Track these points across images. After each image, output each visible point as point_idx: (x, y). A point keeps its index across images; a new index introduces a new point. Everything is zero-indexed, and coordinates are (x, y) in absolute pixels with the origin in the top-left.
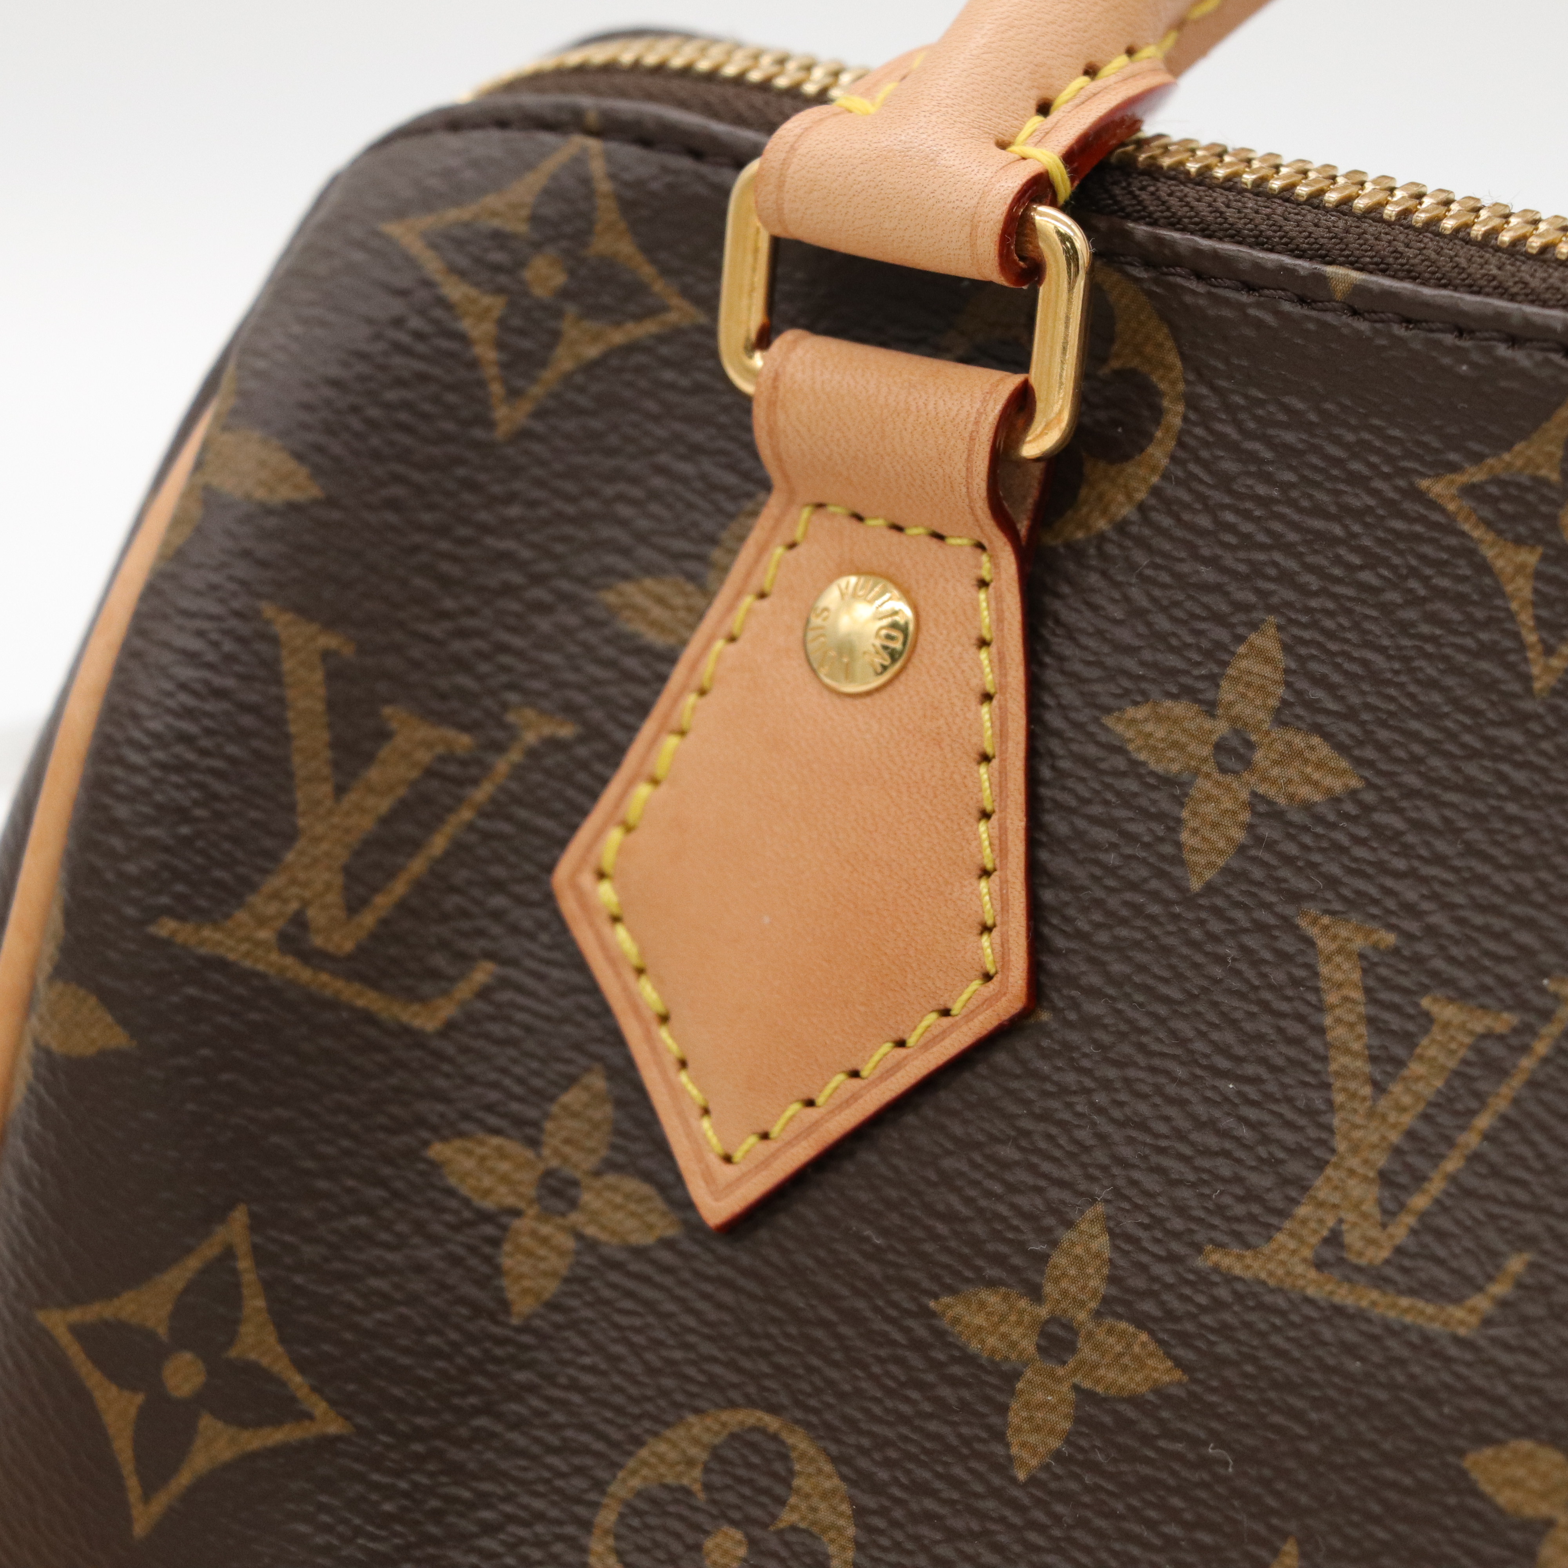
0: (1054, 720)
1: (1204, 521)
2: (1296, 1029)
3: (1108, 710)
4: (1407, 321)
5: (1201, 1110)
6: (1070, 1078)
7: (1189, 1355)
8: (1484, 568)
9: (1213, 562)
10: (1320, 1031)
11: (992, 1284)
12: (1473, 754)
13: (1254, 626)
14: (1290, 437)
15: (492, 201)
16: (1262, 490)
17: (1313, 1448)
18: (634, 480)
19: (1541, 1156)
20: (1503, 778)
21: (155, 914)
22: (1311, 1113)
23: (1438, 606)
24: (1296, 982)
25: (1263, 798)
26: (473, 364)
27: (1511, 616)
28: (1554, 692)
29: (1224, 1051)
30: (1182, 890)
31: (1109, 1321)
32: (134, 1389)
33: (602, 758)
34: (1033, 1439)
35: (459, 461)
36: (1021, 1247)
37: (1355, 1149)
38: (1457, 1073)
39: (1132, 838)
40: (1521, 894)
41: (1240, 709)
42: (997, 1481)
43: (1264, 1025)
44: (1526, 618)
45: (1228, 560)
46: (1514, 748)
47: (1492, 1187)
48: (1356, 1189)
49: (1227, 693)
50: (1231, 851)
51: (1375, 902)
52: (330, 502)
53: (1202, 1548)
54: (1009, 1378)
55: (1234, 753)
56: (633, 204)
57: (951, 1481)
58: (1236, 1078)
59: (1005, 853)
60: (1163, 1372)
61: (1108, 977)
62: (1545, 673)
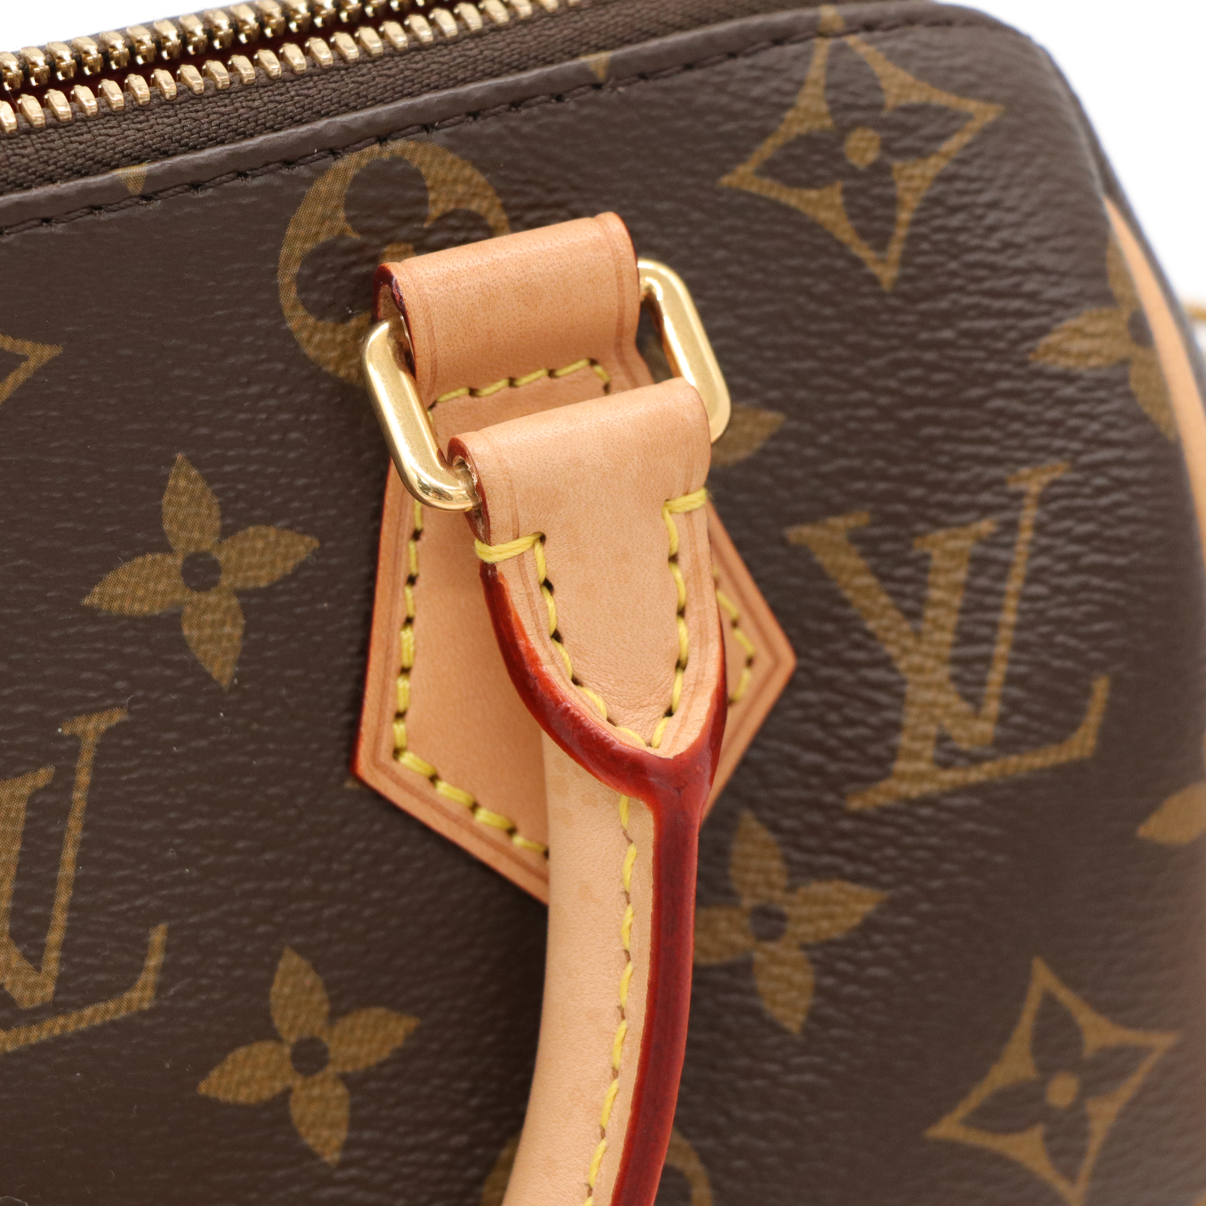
17: (75, 1152)
19: (129, 852)
47: (109, 894)
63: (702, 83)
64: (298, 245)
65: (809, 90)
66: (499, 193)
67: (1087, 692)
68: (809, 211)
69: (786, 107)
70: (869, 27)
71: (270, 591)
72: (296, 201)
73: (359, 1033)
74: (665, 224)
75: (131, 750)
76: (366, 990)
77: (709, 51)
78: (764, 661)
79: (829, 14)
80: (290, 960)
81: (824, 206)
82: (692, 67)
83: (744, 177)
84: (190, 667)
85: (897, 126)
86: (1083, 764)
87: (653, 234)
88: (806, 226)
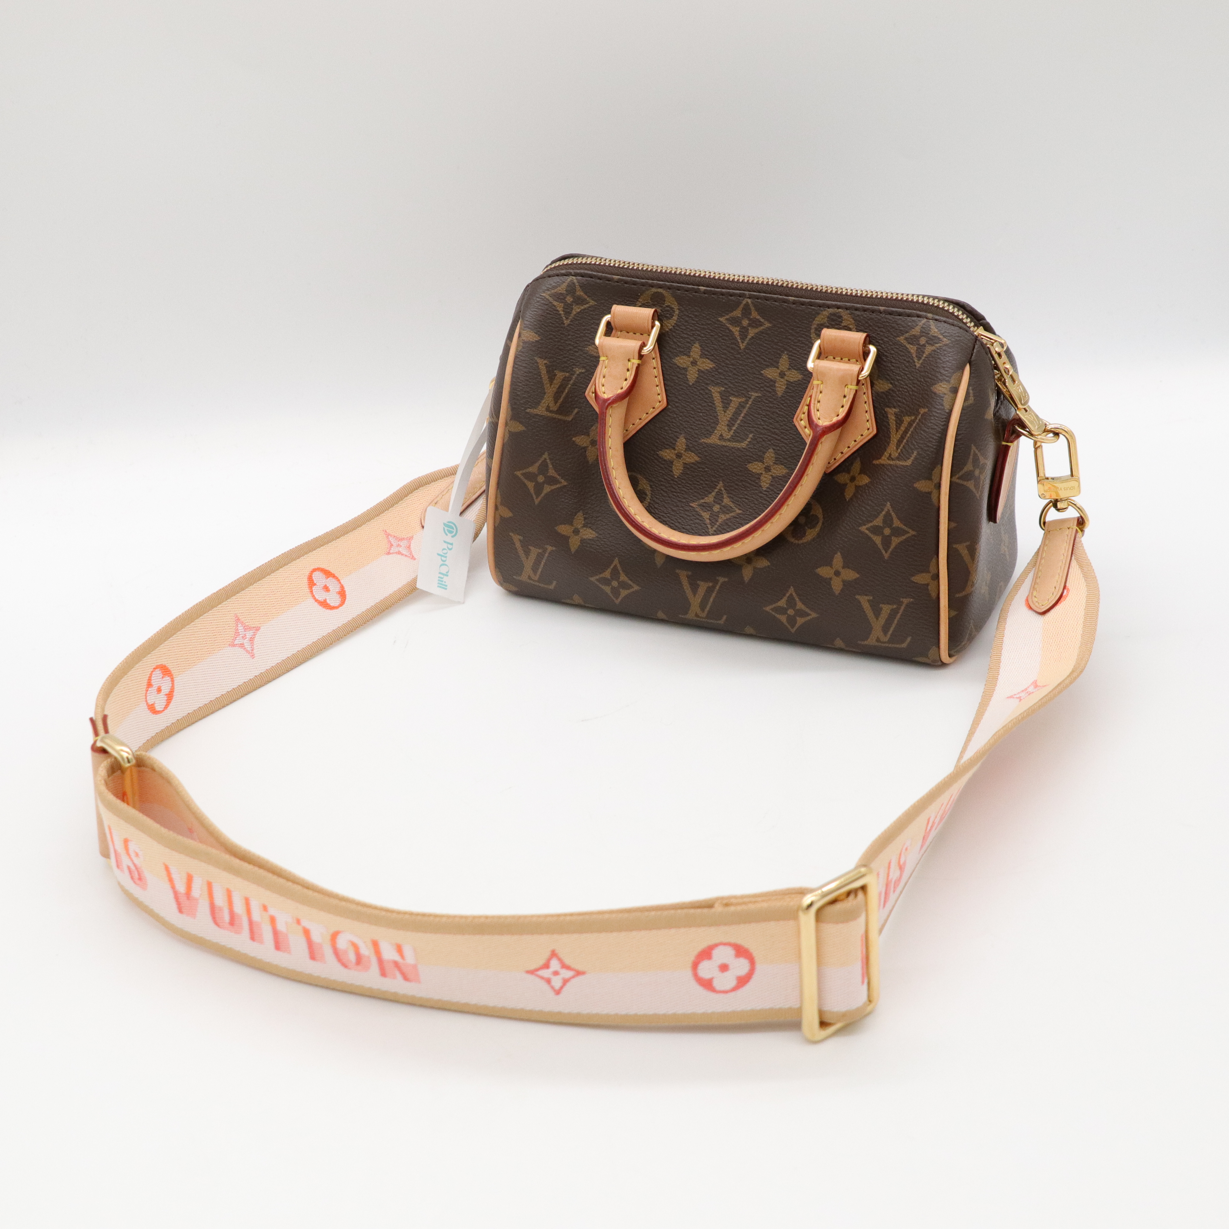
0: (664, 361)
1: (684, 328)
2: (710, 404)
3: (673, 358)
4: (713, 294)
5: (697, 418)
6: (675, 416)
7: (701, 456)
8: (730, 331)
9: (686, 334)
10: (714, 404)
11: (667, 449)
12: (733, 359)
13: (695, 343)
15: (559, 288)
16: (693, 322)
17: (723, 467)
18: (588, 330)
19: (752, 419)
20: (738, 363)
21: (526, 409)
22: (715, 417)
23: (724, 337)
24: (709, 397)
25: (700, 369)
26: (560, 315)
27: (736, 338)
28: (744, 349)
29: (700, 409)
30: (689, 385)
31: (687, 452)
32: (533, 482)
33: (590, 374)
34: (677, 471)
35: (559, 330)
36: (671, 442)
37: (723, 421)
39: (679, 378)
40: (743, 380)
41: (694, 356)
42: (672, 478)
43: (705, 404)
44: (738, 338)
45: (689, 333)
46: (739, 358)
47: (746, 425)
49: (691, 354)
50: (695, 378)
51: (720, 383)
52: (542, 340)
53: (706, 484)
54: (672, 462)
55: (694, 363)
56: (583, 286)
57: (665, 479)
58: (702, 413)
59: (660, 383)
60: (697, 459)
61: (679, 400)
62: (742, 346)
63: (900, 319)
65: (918, 327)
66: (856, 325)
67: (913, 453)
68: (910, 349)
69: (913, 328)
70: (936, 320)
71: (792, 383)
72: (818, 314)
73: (778, 469)
74: (884, 342)
75: (759, 401)
76: (781, 461)
77: (904, 314)
78: (871, 430)
79: (930, 315)
80: (771, 450)
81: (913, 349)
82: (900, 316)
83: (901, 339)
84: (774, 391)
85: (931, 339)
86: (909, 467)
87: (882, 344)
88: (909, 352)
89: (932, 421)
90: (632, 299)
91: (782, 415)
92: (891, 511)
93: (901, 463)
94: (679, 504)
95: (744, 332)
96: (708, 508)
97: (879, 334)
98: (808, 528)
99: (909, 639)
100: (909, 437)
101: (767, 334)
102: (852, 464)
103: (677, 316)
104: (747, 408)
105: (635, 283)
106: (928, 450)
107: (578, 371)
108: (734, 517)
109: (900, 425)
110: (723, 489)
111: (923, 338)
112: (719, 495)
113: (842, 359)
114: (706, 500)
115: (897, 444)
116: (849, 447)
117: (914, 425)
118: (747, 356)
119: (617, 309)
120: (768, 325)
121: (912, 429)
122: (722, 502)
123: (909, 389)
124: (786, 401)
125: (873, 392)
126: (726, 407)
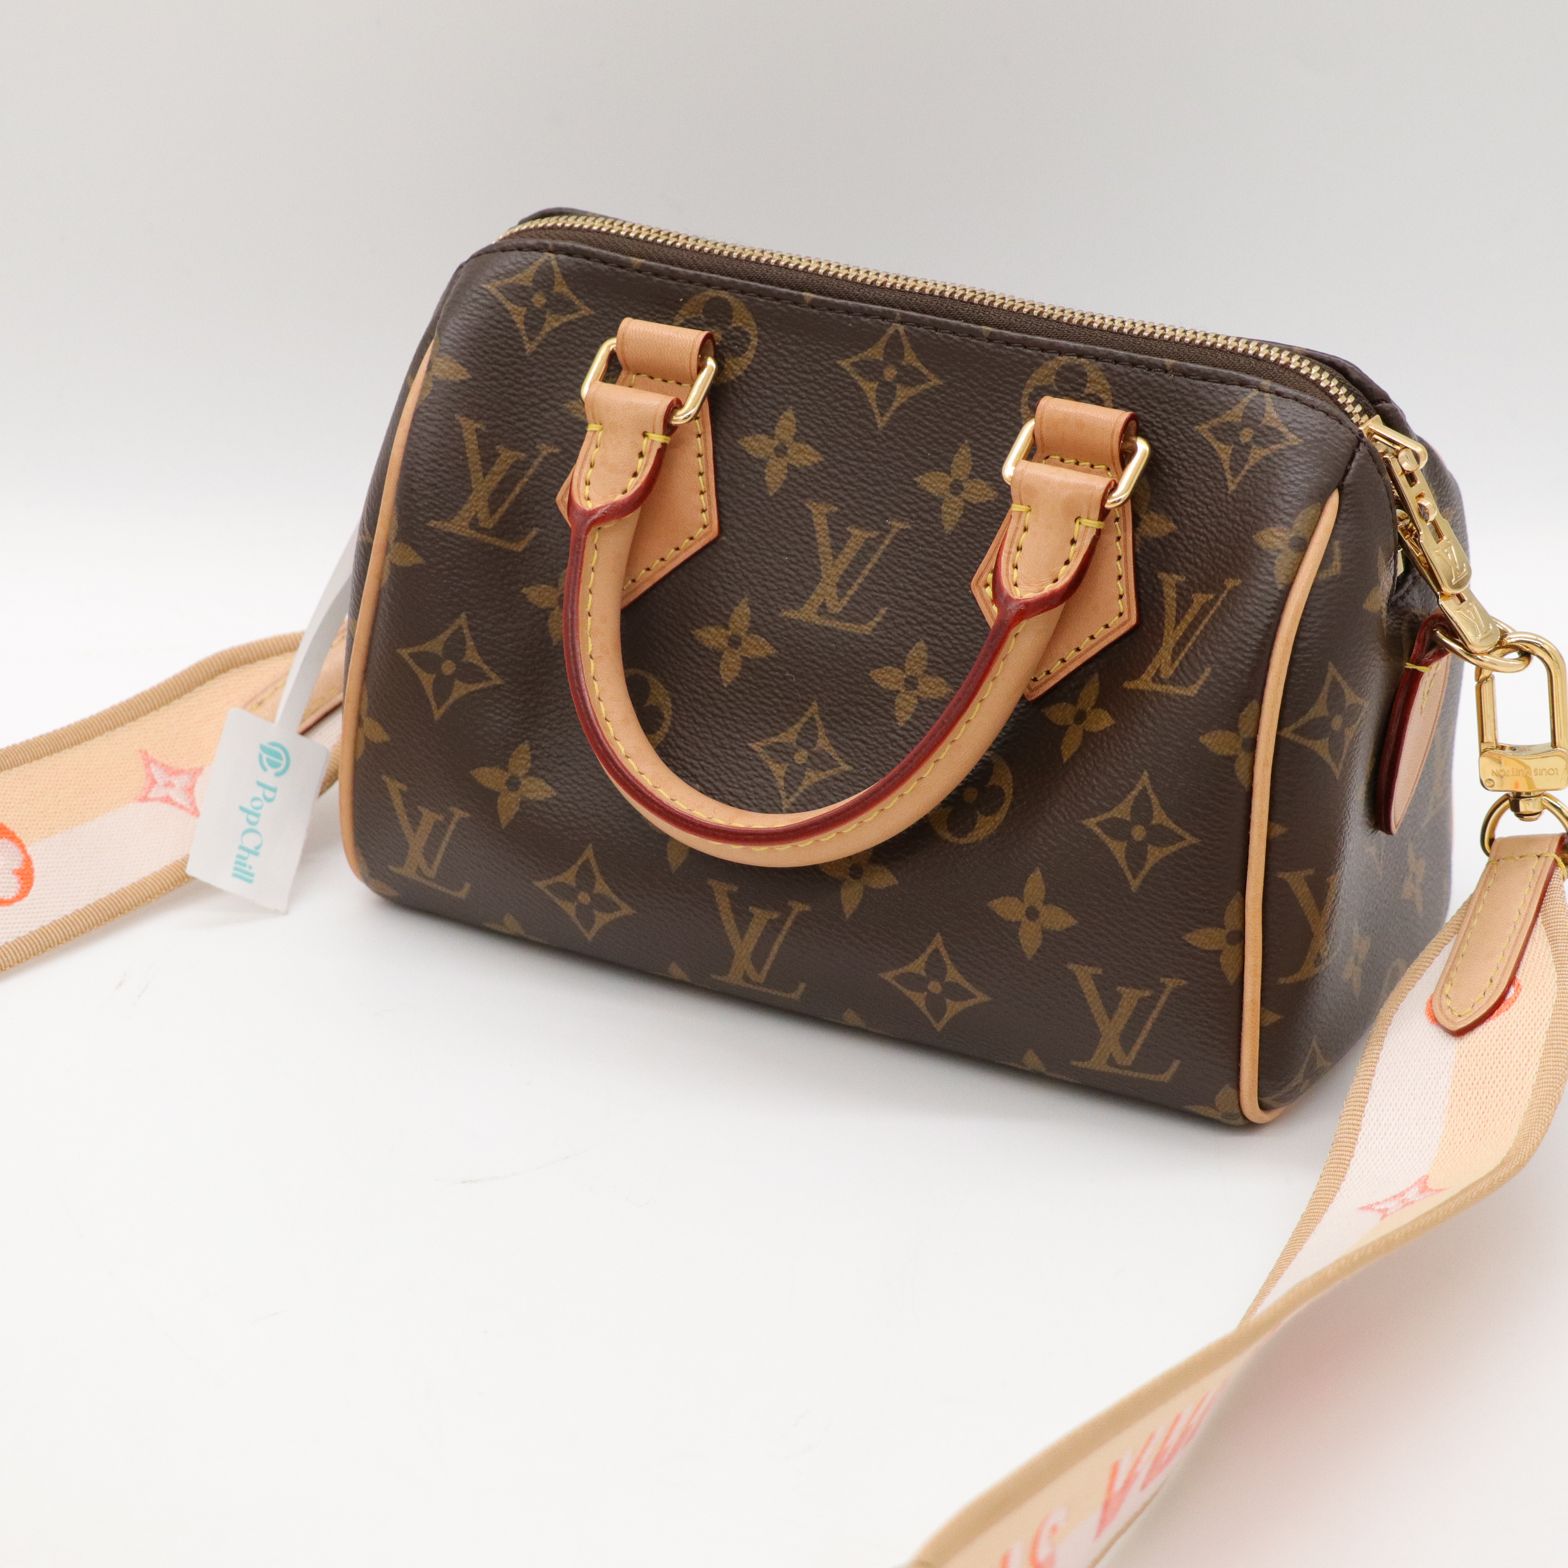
0: (721, 442)
1: (767, 376)
2: (807, 539)
3: (738, 438)
4: (830, 310)
5: (777, 566)
6: (734, 558)
7: (779, 645)
8: (859, 389)
9: (770, 389)
10: (815, 539)
11: (712, 625)
12: (860, 449)
13: (785, 410)
14: (794, 348)
15: (519, 276)
16: (785, 365)
17: (820, 672)
18: (573, 367)
19: (889, 576)
20: (869, 456)
21: (428, 519)
22: (814, 566)
23: (844, 402)
24: (806, 524)
25: (791, 465)
26: (517, 330)
27: (870, 404)
28: (884, 428)
29: (784, 547)
30: (767, 496)
31: (751, 635)
32: (432, 673)
33: (569, 459)
34: (728, 673)
35: (514, 363)
36: (721, 613)
37: (828, 577)
38: (860, 551)
39: (749, 479)
40: (877, 493)
41: (782, 436)
42: (717, 687)
43: (796, 538)
44: (874, 404)
45: (775, 388)
46: (872, 446)
47: (875, 587)
48: (830, 589)
49: (777, 431)
50: (781, 482)
51: (830, 497)
52: (474, 379)
53: (786, 705)
54: (719, 654)
55: (781, 451)
56: (567, 275)
57: (703, 688)
58: (788, 556)
59: (708, 486)
60: (770, 650)
61: (744, 524)
62: (881, 422)
63: (1205, 387)
64: (1034, 381)
65: (1240, 406)
66: (1113, 395)
67: (1203, 671)
68: (1219, 452)
69: (1230, 409)
70: (1278, 394)
71: (974, 506)
72: (1039, 365)
73: (931, 684)
74: (1169, 435)
75: (906, 540)
76: (941, 669)
77: (1214, 377)
78: (1125, 616)
79: (1266, 383)
80: (921, 644)
81: (1224, 452)
82: (1205, 380)
83: (1203, 429)
84: (938, 520)
85: (1262, 432)
86: (1192, 701)
87: (1163, 437)
88: (1217, 458)
89: (1247, 607)
90: (665, 310)
91: (949, 572)
92: (1150, 791)
93: (1177, 691)
94: (725, 741)
95: (886, 392)
96: (785, 757)
97: (1159, 416)
98: (981, 813)
99: (1176, 1064)
100: (1198, 637)
101: (935, 401)
102: (1081, 686)
103: (754, 352)
104: (879, 553)
105: (673, 277)
106: (1233, 668)
107: (546, 450)
108: (836, 779)
109: (1185, 610)
110: (817, 717)
111: (1247, 429)
112: (810, 729)
113: (1077, 463)
114: (782, 738)
115: (1174, 649)
116: (1078, 650)
117: (1212, 612)
118: (890, 443)
119: (631, 326)
120: (935, 381)
121: (1206, 621)
122: (815, 745)
123: (1209, 536)
124: (960, 543)
125: (1137, 537)
126: (837, 549)
